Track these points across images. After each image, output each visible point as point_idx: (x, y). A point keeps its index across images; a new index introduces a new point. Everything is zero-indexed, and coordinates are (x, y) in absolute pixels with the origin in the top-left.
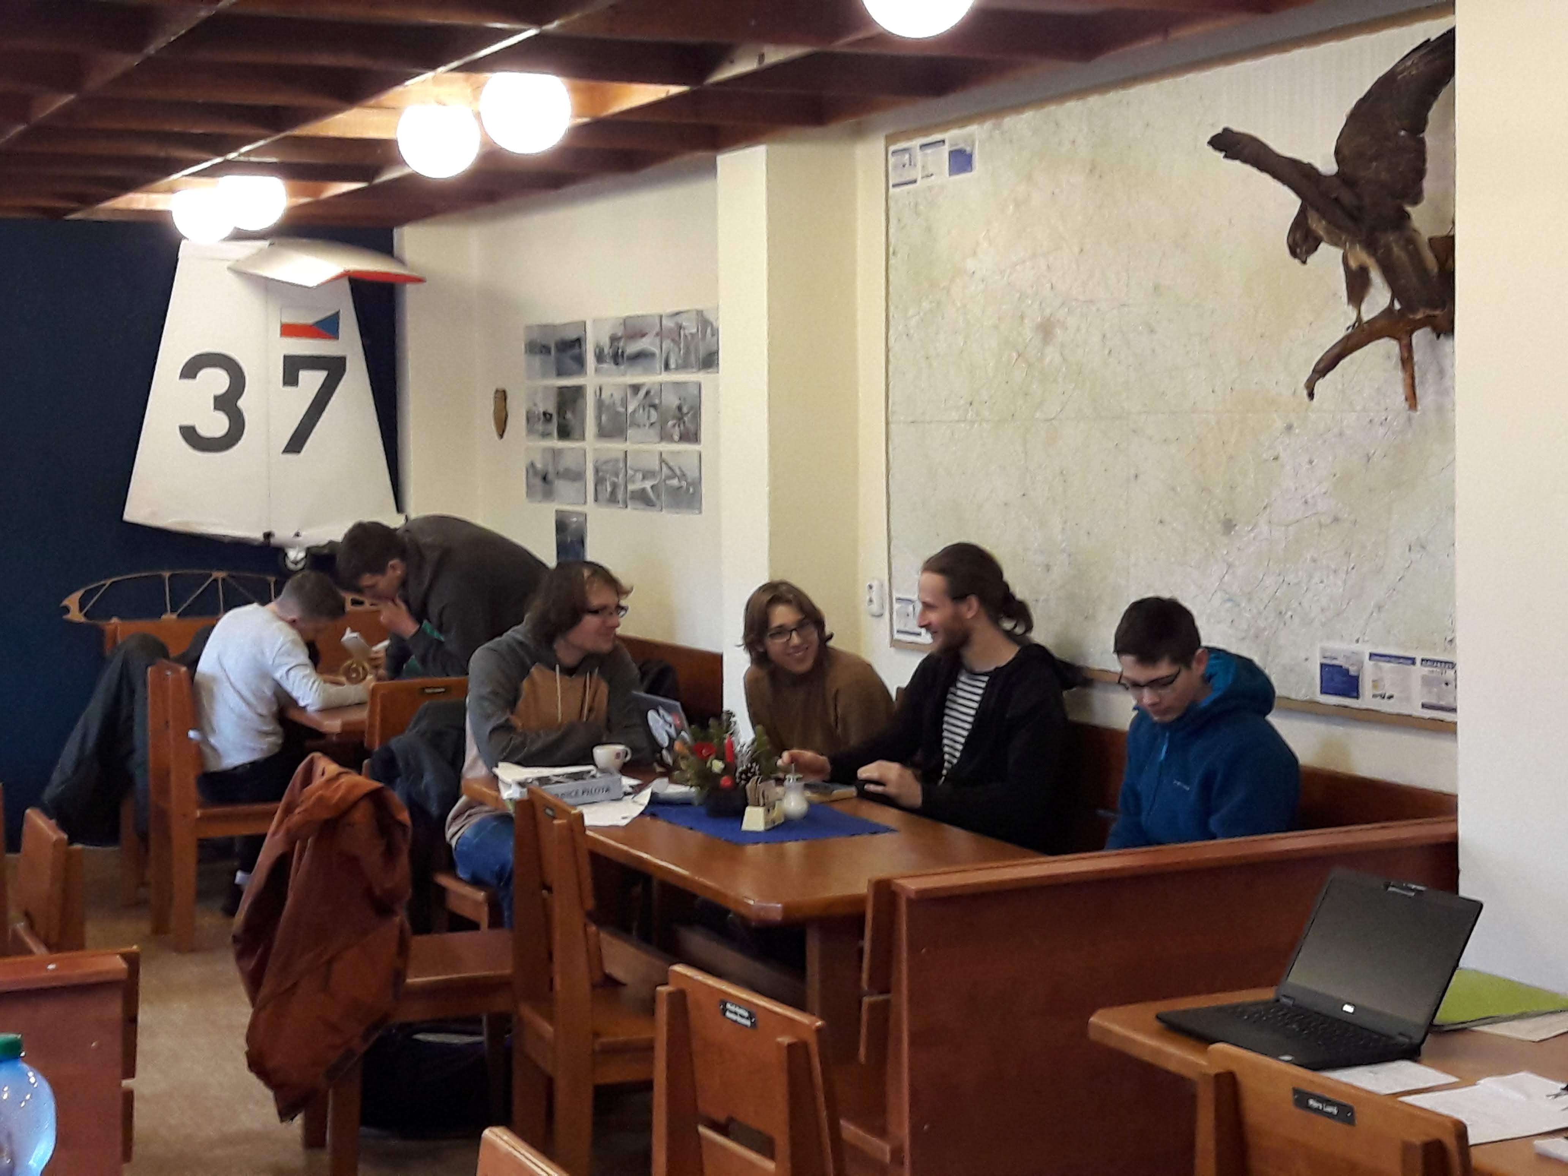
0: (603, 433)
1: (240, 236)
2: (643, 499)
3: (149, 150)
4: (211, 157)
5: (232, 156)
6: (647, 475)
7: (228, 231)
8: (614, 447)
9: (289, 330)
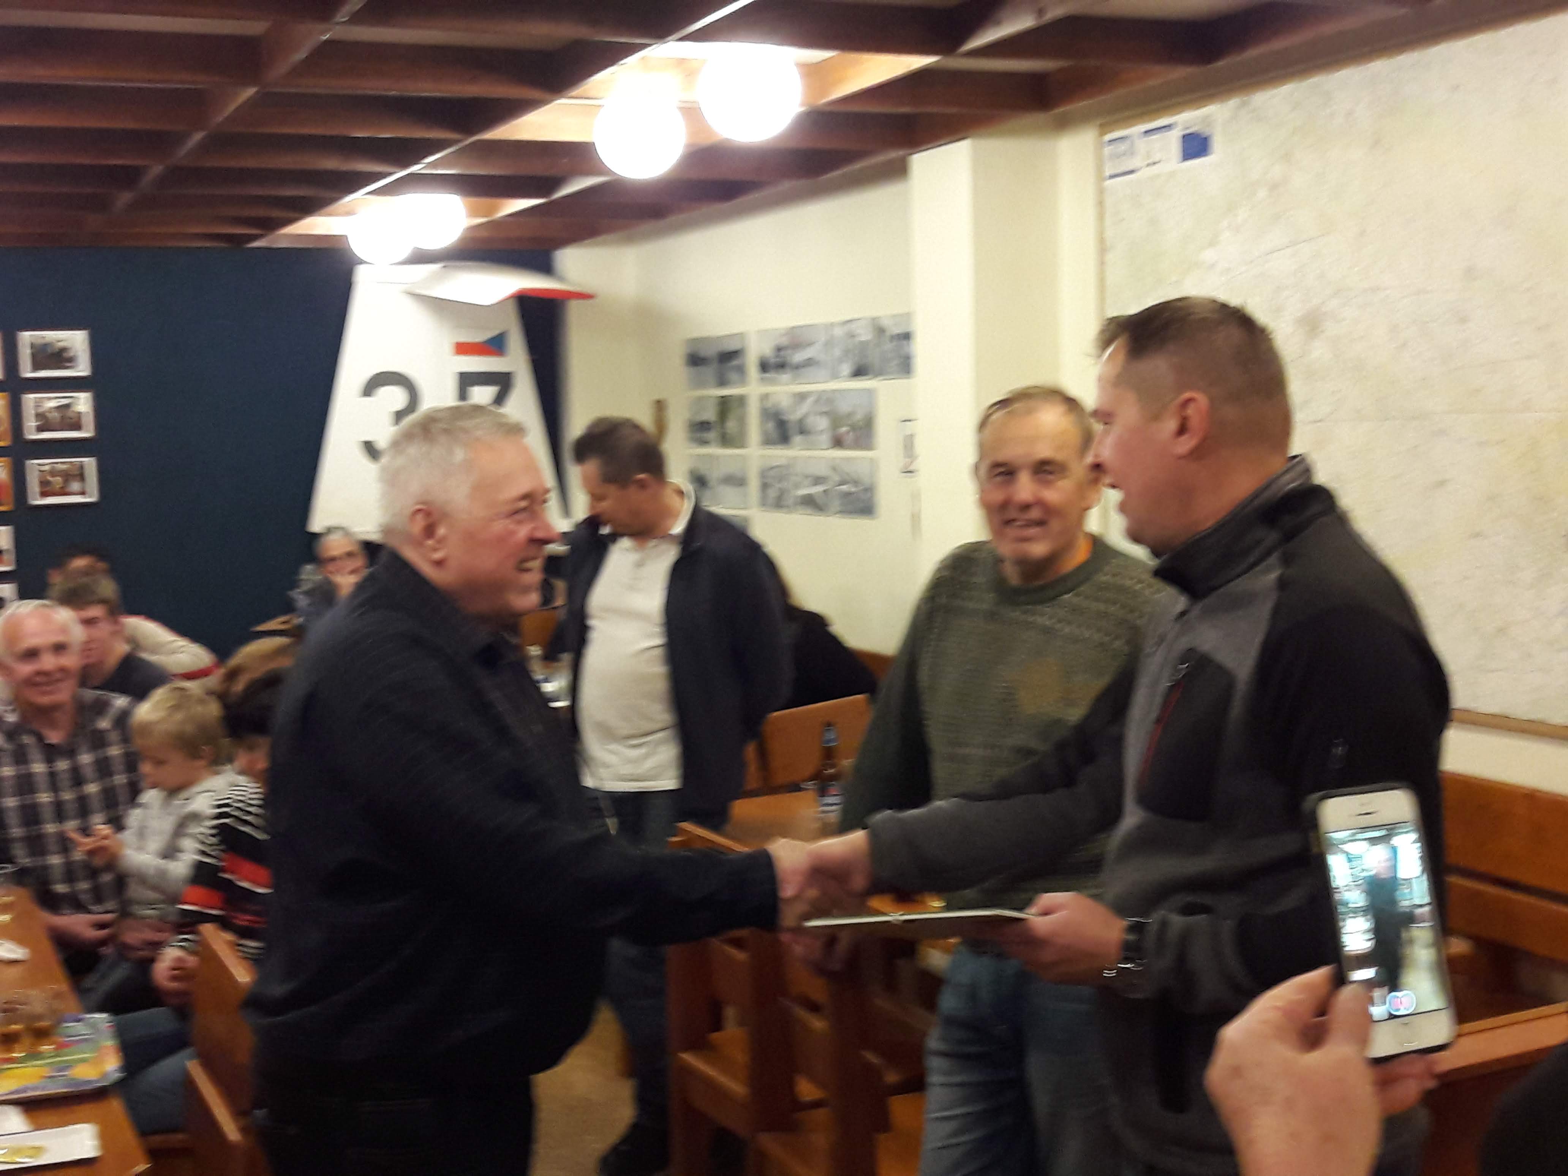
0: (768, 441)
1: (421, 258)
2: (811, 503)
3: (331, 163)
4: (396, 170)
5: (415, 169)
6: (818, 480)
7: (406, 253)
8: (780, 454)
9: (463, 349)
